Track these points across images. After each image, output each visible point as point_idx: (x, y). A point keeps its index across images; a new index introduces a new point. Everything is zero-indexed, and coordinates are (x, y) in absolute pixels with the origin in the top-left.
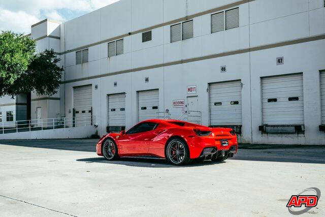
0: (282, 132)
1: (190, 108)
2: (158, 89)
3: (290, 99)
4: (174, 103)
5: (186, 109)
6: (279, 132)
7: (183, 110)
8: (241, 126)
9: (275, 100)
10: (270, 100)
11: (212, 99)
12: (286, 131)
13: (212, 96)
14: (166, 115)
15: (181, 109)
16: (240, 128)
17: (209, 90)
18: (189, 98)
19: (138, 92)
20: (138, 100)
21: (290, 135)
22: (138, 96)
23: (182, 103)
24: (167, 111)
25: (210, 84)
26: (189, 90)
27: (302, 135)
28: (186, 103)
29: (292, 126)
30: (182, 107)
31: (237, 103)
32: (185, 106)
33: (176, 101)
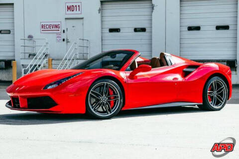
1: (68, 35)
2: (13, 4)
3: (218, 28)
4: (43, 26)
5: (64, 36)
7: (58, 37)
9: (198, 28)
10: (190, 29)
11: (105, 23)
13: (105, 19)
14: (28, 43)
15: (55, 36)
17: (101, 10)
18: (68, 21)
23: (56, 26)
24: (30, 37)
26: (69, 8)
27: (235, 73)
28: (63, 27)
30: (57, 33)
31: (143, 30)
32: (62, 31)
33: (46, 24)
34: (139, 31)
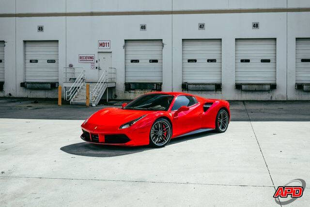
0: (203, 89)
1: (101, 64)
2: (58, 41)
3: (209, 61)
4: (80, 58)
5: (96, 65)
6: (201, 89)
7: (92, 66)
8: (161, 84)
9: (195, 61)
11: (128, 56)
12: (206, 89)
13: (128, 53)
14: (69, 70)
15: (89, 64)
16: (161, 86)
17: (125, 47)
18: (100, 54)
19: (25, 42)
20: (25, 52)
21: (209, 92)
22: (25, 46)
23: (91, 58)
24: (71, 66)
25: (126, 41)
26: (101, 45)
27: (220, 92)
28: (96, 59)
29: (213, 84)
30: (91, 63)
31: (156, 61)
32: (96, 62)
33: (83, 56)
34: (153, 62)
